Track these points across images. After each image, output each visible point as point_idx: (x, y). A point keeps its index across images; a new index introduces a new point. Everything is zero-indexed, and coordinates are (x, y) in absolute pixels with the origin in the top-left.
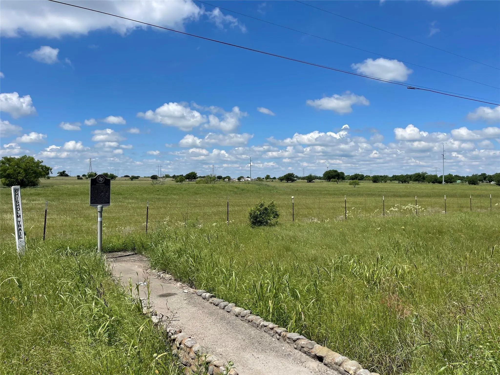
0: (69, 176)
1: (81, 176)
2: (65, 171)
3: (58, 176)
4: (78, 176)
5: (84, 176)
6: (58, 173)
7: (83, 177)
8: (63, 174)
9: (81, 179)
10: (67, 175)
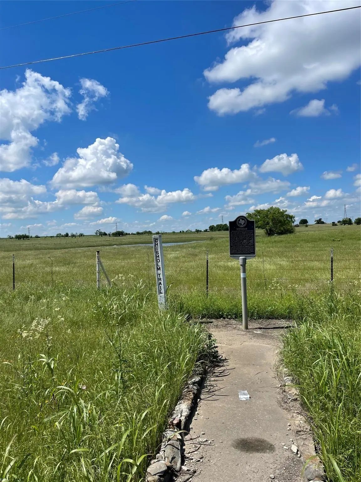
0: (325, 223)
1: (336, 222)
2: (321, 219)
3: (315, 224)
4: (334, 223)
5: (339, 222)
6: (315, 221)
7: (338, 224)
8: (319, 222)
9: (336, 225)
10: (323, 223)
